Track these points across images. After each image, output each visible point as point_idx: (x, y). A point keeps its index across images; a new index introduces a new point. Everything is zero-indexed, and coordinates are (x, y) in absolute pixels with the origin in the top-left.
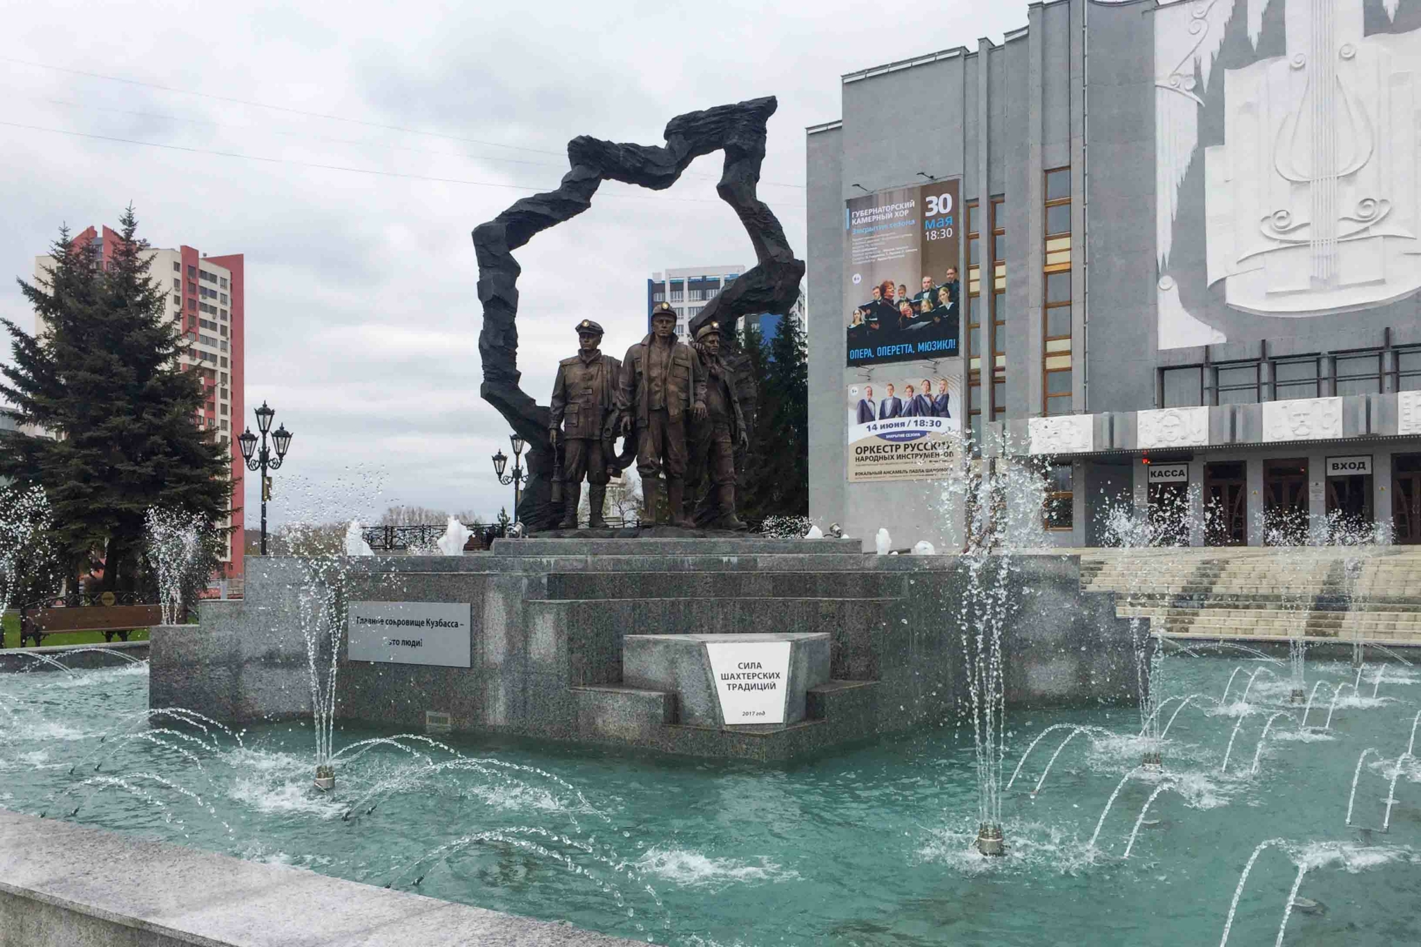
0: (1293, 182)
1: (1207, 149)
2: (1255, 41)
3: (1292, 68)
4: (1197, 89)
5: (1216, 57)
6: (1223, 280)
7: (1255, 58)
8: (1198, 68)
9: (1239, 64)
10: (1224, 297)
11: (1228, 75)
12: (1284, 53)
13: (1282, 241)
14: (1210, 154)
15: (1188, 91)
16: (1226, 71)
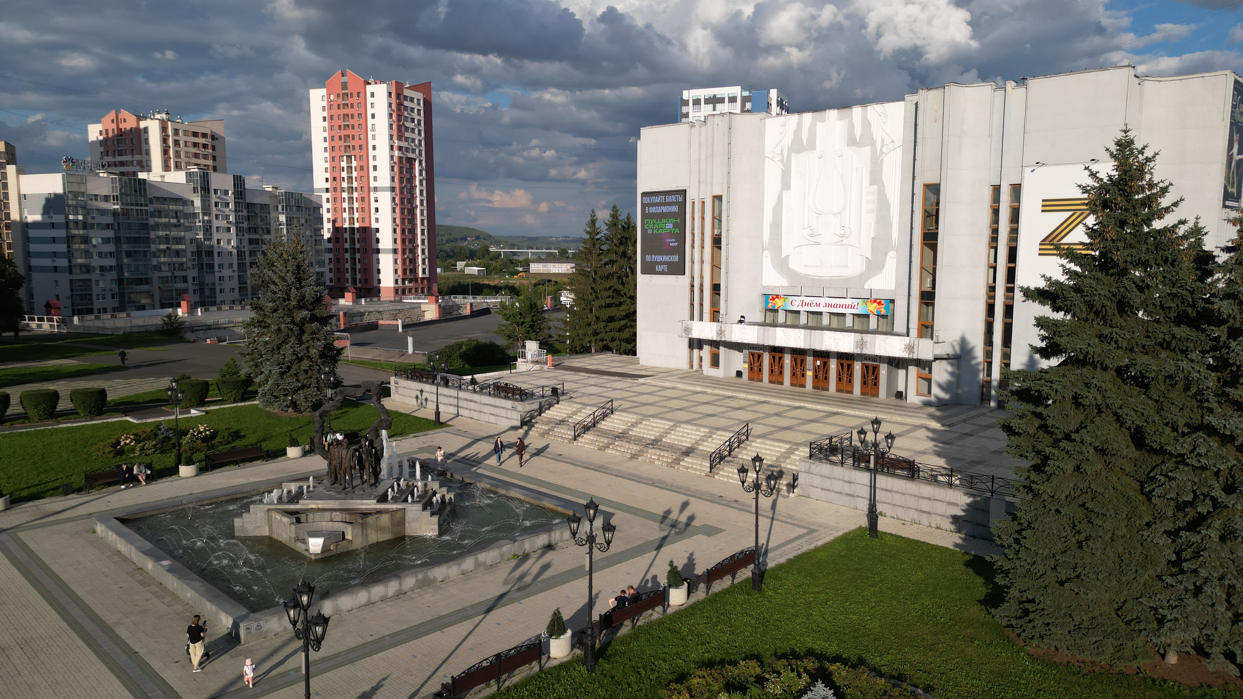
1: (784, 192)
2: (805, 141)
3: (818, 158)
4: (782, 161)
5: (789, 146)
6: (788, 256)
7: (804, 150)
8: (782, 150)
9: (798, 152)
10: (788, 264)
11: (794, 156)
12: (815, 150)
14: (785, 194)
15: (778, 161)
16: (793, 154)
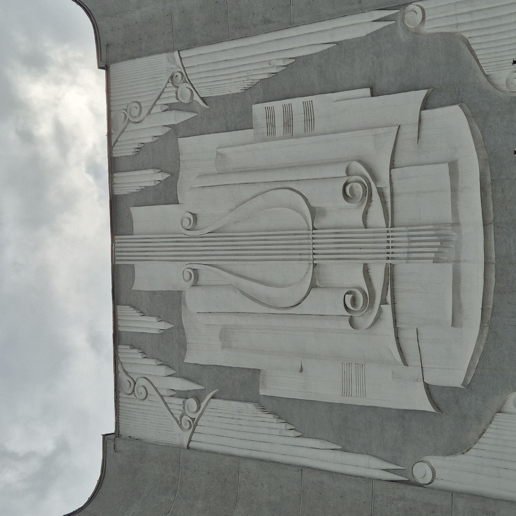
0: (313, 286)
1: (262, 392)
2: (164, 326)
3: (195, 285)
4: (199, 398)
5: (173, 372)
6: (427, 387)
8: (179, 394)
9: (183, 346)
10: (453, 389)
11: (191, 358)
12: (180, 292)
13: (384, 302)
14: (267, 388)
15: (199, 408)
16: (186, 361)
